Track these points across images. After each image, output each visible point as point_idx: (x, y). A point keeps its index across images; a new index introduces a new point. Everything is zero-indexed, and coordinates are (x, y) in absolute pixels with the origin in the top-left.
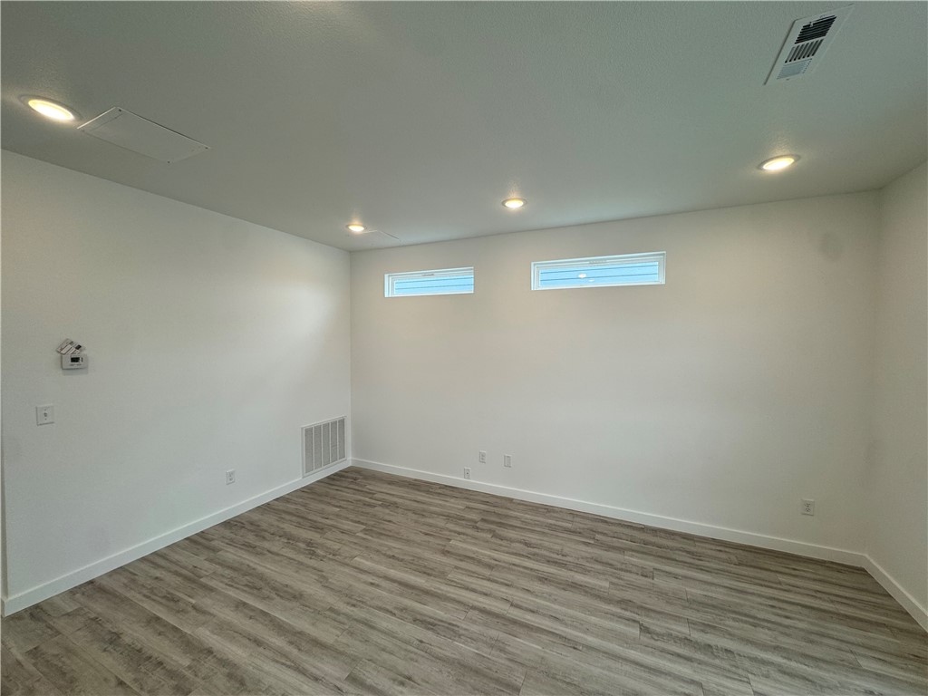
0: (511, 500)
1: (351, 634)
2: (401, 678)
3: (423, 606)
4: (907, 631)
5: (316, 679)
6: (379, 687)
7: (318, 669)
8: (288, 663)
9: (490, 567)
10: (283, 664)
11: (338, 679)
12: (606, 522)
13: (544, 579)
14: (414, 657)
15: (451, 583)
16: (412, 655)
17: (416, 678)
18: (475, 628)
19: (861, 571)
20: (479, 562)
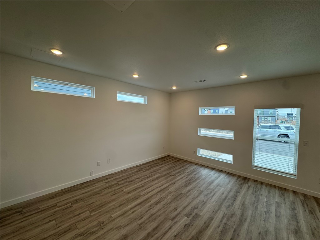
0: (112, 174)
1: (155, 219)
2: (175, 210)
3: (151, 202)
4: (179, 160)
5: (170, 228)
6: (176, 214)
7: (167, 228)
8: (162, 236)
9: (143, 186)
10: (162, 238)
11: (172, 223)
12: (139, 166)
13: (153, 180)
14: (169, 206)
15: (144, 195)
16: (168, 207)
17: (175, 207)
18: (164, 194)
19: (169, 156)
20: (140, 188)
